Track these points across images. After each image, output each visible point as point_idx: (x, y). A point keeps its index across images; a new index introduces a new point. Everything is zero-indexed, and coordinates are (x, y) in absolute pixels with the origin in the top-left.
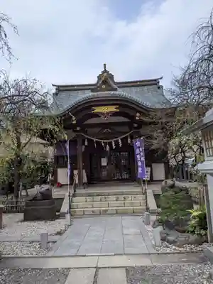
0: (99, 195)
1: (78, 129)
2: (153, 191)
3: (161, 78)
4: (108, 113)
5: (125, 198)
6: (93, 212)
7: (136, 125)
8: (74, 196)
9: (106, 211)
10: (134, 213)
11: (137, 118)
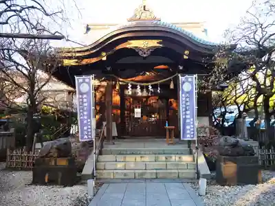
0: (133, 154)
1: (109, 69)
4: (149, 49)
5: (166, 158)
6: (125, 175)
7: (181, 68)
8: (100, 153)
9: (142, 174)
10: (179, 179)
11: (185, 57)
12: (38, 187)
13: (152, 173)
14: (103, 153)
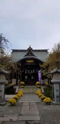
0: (27, 88)
2: (43, 88)
3: (48, 49)
4: (31, 63)
13: (31, 92)
14: (20, 88)
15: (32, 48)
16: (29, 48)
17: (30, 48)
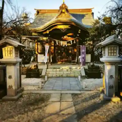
0: (59, 68)
2: (84, 67)
3: (93, 8)
4: (65, 29)
5: (71, 70)
6: (56, 75)
7: (78, 35)
8: (47, 68)
9: (62, 75)
10: (75, 77)
11: (79, 32)
12: (28, 79)
13: (65, 75)
14: (48, 68)
15: (66, 5)
16: (62, 5)
17: (64, 6)
